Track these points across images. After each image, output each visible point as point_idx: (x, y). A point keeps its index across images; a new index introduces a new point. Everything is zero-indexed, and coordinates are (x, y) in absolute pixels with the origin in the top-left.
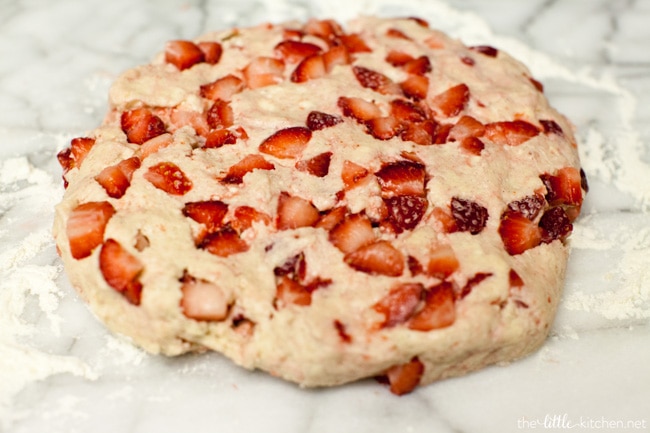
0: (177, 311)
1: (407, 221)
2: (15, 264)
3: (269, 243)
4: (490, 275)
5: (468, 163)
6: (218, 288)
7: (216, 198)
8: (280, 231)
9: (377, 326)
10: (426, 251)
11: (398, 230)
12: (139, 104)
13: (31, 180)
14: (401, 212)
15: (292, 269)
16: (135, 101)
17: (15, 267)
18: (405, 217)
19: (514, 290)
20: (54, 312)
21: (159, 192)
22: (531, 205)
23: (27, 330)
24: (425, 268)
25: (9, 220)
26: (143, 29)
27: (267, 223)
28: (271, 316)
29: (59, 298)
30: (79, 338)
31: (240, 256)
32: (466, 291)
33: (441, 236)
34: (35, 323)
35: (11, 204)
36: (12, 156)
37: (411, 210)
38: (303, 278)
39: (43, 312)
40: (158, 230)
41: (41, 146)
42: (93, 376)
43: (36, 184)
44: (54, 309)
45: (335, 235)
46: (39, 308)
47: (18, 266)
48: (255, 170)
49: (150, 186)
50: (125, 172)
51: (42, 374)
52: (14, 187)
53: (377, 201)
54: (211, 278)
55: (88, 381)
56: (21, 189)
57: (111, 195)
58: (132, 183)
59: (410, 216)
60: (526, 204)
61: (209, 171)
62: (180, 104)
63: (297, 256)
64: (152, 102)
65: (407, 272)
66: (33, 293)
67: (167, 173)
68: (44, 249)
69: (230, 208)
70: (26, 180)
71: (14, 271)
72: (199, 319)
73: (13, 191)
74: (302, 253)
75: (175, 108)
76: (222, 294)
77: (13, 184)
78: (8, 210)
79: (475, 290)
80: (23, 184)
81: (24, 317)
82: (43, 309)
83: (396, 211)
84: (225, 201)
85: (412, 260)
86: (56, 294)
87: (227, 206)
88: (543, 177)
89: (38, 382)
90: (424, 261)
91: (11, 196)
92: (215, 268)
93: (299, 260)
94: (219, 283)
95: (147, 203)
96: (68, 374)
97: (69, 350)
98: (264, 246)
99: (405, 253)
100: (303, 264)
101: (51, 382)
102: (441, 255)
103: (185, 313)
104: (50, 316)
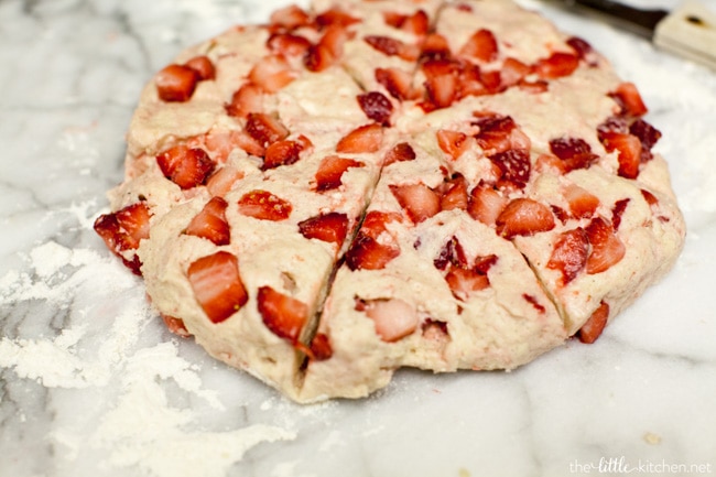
0: (376, 340)
1: (521, 173)
2: (123, 355)
3: (415, 239)
4: (628, 200)
5: (540, 102)
6: (400, 301)
7: (326, 211)
8: (419, 224)
9: (561, 284)
10: (560, 197)
11: (521, 186)
12: (171, 139)
13: (75, 263)
14: (513, 166)
15: (450, 258)
16: (166, 137)
17: (125, 358)
18: (518, 170)
19: (654, 207)
20: (201, 388)
21: (265, 222)
22: (618, 122)
23: (186, 417)
24: (569, 213)
25: (81, 311)
26: (82, 71)
27: (400, 221)
28: (460, 310)
29: (196, 371)
30: (247, 404)
31: (395, 262)
32: (617, 221)
33: (561, 178)
34: (189, 407)
35: (71, 295)
36: (36, 246)
37: (520, 162)
38: (465, 262)
39: (189, 393)
40: (295, 261)
41: (59, 225)
42: (292, 436)
43: (83, 265)
44: (200, 384)
45: (474, 212)
46: (183, 390)
47: (127, 356)
48: (349, 169)
49: (252, 220)
50: (216, 214)
51: (237, 454)
52: (61, 275)
53: (487, 163)
54: (387, 294)
55: (289, 443)
56: (70, 276)
57: (219, 243)
58: (230, 223)
59: (522, 168)
60: (614, 123)
61: (297, 185)
62: (211, 129)
63: (450, 243)
64: (183, 133)
65: (558, 222)
66: (164, 377)
67: (262, 201)
68: (143, 328)
69: (348, 217)
70: (68, 265)
71: (127, 363)
72: (394, 340)
73: (62, 281)
74: (454, 237)
75: (207, 134)
76: (407, 305)
77: (56, 273)
78: (72, 302)
79: (624, 218)
80: (69, 270)
81: (172, 403)
82: (189, 390)
83: (508, 165)
84: (341, 211)
85: (556, 209)
86: (190, 369)
87: (345, 215)
88: (611, 95)
89: (237, 463)
90: (566, 207)
91: (65, 286)
92: (385, 282)
93: (453, 246)
94: (396, 296)
95: (262, 238)
96: (262, 444)
97: (246, 419)
98: (412, 244)
99: (546, 203)
100: (459, 248)
101: (250, 459)
102: (576, 196)
103: (383, 340)
104: (201, 394)
